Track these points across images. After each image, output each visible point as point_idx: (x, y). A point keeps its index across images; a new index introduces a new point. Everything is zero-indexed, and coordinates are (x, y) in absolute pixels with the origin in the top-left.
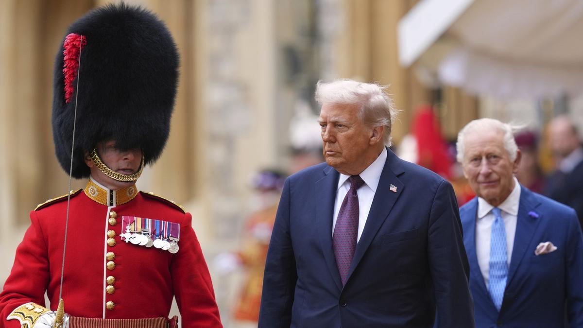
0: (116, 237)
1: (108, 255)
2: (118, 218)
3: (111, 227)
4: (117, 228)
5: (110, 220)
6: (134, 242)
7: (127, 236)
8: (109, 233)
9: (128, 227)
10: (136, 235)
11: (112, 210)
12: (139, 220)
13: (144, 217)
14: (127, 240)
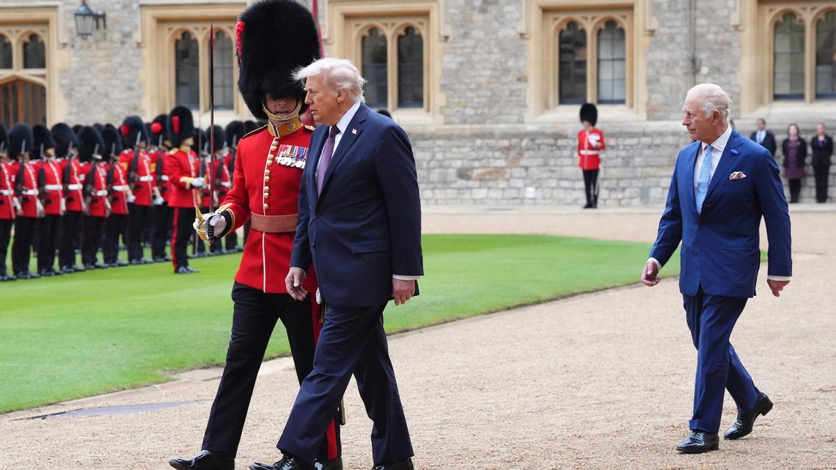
0: (273, 159)
1: (267, 171)
2: (278, 146)
3: (272, 153)
4: (275, 153)
5: (273, 148)
6: (283, 163)
7: (279, 159)
8: (270, 156)
9: (282, 153)
10: (285, 158)
11: (276, 140)
12: (290, 147)
13: (294, 145)
14: (278, 162)
